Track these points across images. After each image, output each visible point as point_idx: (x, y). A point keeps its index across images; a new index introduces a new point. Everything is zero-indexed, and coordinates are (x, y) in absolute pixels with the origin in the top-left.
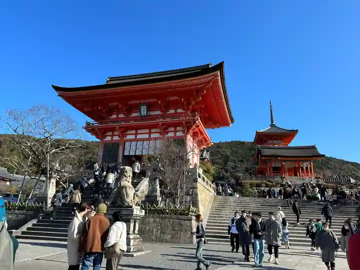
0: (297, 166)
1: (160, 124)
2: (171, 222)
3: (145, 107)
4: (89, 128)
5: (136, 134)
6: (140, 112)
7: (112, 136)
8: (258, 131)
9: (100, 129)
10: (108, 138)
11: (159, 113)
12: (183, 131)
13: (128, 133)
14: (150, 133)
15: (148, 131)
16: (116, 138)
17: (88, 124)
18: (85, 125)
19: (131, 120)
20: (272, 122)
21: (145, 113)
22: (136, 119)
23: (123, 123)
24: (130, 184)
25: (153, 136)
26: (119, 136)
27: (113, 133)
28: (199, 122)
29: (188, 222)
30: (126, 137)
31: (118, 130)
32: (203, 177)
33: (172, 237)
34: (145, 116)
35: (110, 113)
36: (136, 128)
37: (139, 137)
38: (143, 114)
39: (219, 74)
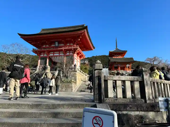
0: (124, 66)
1: (63, 50)
2: (65, 85)
3: (57, 42)
4: (34, 51)
5: (54, 54)
6: (55, 44)
7: (44, 54)
8: (110, 51)
9: (39, 52)
10: (42, 55)
11: (63, 45)
12: (73, 53)
13: (50, 53)
14: (59, 53)
15: (58, 52)
16: (45, 55)
17: (33, 49)
18: (32, 50)
19: (52, 48)
20: (117, 47)
21: (57, 45)
22: (53, 47)
23: (48, 49)
24: (49, 72)
25: (61, 54)
26: (47, 54)
27: (44, 53)
28: (79, 49)
29: (71, 85)
30: (49, 55)
31: (46, 52)
32: (80, 70)
33: (66, 90)
34: (57, 46)
35: (43, 45)
36: (54, 51)
37: (55, 55)
38: (56, 45)
39: (86, 30)
